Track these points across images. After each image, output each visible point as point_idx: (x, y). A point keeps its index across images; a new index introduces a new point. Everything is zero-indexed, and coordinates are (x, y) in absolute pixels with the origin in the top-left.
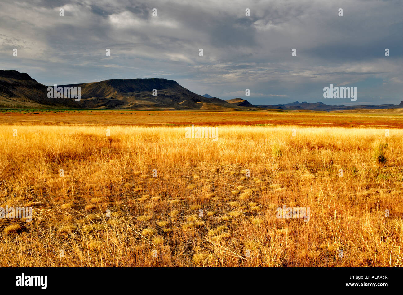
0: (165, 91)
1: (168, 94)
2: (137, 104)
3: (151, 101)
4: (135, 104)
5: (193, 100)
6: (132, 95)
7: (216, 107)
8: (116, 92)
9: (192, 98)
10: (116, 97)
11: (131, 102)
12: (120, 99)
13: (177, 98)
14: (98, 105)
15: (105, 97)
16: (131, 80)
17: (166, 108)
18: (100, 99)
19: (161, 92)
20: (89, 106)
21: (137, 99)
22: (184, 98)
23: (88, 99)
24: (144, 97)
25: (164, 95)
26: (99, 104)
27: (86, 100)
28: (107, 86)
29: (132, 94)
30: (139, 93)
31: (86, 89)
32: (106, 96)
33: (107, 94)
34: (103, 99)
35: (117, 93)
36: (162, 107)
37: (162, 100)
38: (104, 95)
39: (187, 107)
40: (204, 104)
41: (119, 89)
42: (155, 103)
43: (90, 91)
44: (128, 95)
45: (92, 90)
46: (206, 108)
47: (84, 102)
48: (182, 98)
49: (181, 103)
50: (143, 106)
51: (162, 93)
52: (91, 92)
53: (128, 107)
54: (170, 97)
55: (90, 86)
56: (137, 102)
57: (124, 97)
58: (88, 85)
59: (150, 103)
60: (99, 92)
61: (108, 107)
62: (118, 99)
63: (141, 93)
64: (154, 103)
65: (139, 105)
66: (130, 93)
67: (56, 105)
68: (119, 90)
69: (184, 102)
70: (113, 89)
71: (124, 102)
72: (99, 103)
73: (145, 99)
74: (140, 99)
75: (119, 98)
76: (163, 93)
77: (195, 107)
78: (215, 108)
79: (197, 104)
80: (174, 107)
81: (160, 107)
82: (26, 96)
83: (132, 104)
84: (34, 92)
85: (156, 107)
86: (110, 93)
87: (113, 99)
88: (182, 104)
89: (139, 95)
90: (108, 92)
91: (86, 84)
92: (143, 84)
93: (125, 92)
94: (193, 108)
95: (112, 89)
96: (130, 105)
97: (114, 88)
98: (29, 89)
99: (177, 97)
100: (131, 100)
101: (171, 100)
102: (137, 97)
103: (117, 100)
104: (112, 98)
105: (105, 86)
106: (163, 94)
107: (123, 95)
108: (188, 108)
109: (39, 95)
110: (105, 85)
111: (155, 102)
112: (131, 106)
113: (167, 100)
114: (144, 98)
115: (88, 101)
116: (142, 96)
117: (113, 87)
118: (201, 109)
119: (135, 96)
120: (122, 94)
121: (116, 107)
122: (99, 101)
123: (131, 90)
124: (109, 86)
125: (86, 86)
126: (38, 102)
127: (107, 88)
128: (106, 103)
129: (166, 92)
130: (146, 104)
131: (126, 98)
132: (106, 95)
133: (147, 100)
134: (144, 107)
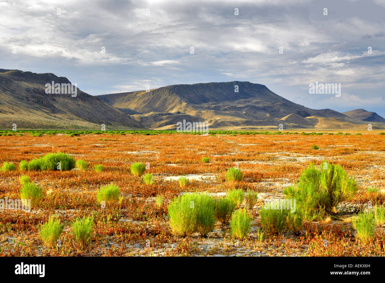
0: (254, 101)
1: (260, 105)
2: (219, 121)
3: (238, 117)
4: (216, 121)
5: (299, 113)
6: (209, 108)
7: (341, 124)
8: (184, 104)
9: (297, 111)
10: (185, 110)
11: (209, 119)
12: (192, 113)
14: (161, 123)
15: (168, 111)
16: (202, 85)
17: (264, 127)
18: (162, 115)
19: (249, 102)
20: (147, 125)
21: (217, 114)
23: (146, 115)
24: (226, 110)
25: (255, 107)
26: (162, 122)
27: (142, 116)
28: (169, 95)
29: (208, 106)
30: (218, 105)
31: (139, 100)
33: (170, 107)
34: (166, 115)
35: (186, 105)
36: (257, 125)
37: (253, 114)
38: (166, 109)
39: (295, 124)
40: (319, 119)
41: (188, 99)
43: (144, 102)
44: (202, 108)
45: (147, 101)
46: (324, 126)
47: (141, 120)
49: (284, 119)
50: (228, 124)
51: (250, 104)
52: (146, 104)
54: (264, 109)
55: (144, 96)
56: (218, 118)
57: (198, 111)
58: (141, 94)
59: (238, 119)
60: (158, 103)
62: (188, 114)
63: (220, 105)
64: (244, 120)
65: (222, 122)
66: (206, 105)
68: (187, 100)
69: (288, 117)
70: (179, 99)
71: (197, 118)
72: (162, 120)
73: (229, 114)
74: (221, 114)
75: (190, 112)
76: (253, 103)
77: (306, 125)
78: (339, 125)
79: (308, 120)
81: (253, 125)
82: (70, 111)
83: (211, 121)
84: (79, 105)
85: (248, 125)
86: (175, 106)
87: (181, 114)
88: (287, 120)
89: (219, 107)
90: (171, 103)
92: (219, 91)
93: (197, 104)
94: (304, 126)
95: (178, 99)
97: (180, 97)
98: (73, 101)
99: (274, 109)
100: (209, 117)
101: (268, 115)
102: (217, 110)
103: (188, 116)
104: (179, 113)
105: (166, 95)
106: (253, 105)
107: (195, 108)
108: (296, 126)
109: (87, 110)
110: (166, 93)
111: (243, 117)
112: (210, 124)
113: (260, 114)
114: (227, 112)
115: (146, 117)
116: (222, 109)
117: (178, 96)
118: (316, 126)
119: (212, 109)
120: (193, 107)
122: (161, 117)
123: (205, 100)
124: (172, 94)
125: (138, 95)
126: (88, 119)
127: (169, 97)
128: (172, 121)
129: (257, 103)
130: (232, 120)
131: (201, 112)
133: (232, 115)
134: (229, 126)
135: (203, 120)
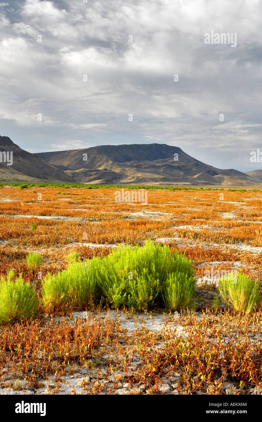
0: (171, 161)
1: (176, 165)
2: (140, 178)
3: (156, 174)
4: (138, 178)
5: (208, 172)
6: (131, 166)
8: (111, 162)
9: (208, 170)
10: (111, 168)
11: (132, 175)
12: (117, 170)
13: (187, 170)
14: (90, 179)
16: (126, 146)
17: (179, 183)
18: (91, 171)
19: (166, 161)
20: (78, 180)
21: (138, 171)
22: (197, 170)
23: (77, 171)
24: (146, 168)
25: (171, 166)
26: (92, 177)
27: (74, 171)
28: (98, 154)
29: (131, 165)
30: (139, 164)
31: (71, 158)
32: (97, 167)
33: (99, 164)
34: (95, 171)
35: (112, 163)
36: (173, 182)
37: (170, 172)
38: (95, 166)
39: (205, 181)
40: (225, 177)
43: (76, 160)
44: (126, 166)
45: (79, 159)
46: (230, 183)
47: (73, 175)
48: (194, 169)
49: (195, 177)
50: (148, 180)
51: (167, 163)
52: (78, 161)
53: (129, 181)
54: (179, 168)
55: (75, 155)
56: (139, 175)
57: (123, 168)
58: (74, 153)
59: (156, 176)
61: (105, 181)
62: (114, 171)
63: (141, 163)
64: (162, 177)
65: (143, 178)
66: (128, 163)
67: (47, 179)
68: (113, 159)
69: (200, 175)
70: (106, 157)
71: (122, 175)
72: (91, 175)
73: (149, 171)
74: (142, 171)
75: (115, 169)
76: (169, 163)
77: (214, 182)
79: (216, 178)
80: (189, 182)
81: (170, 181)
83: (133, 177)
85: (165, 181)
86: (103, 163)
87: (107, 171)
88: (198, 178)
89: (141, 165)
90: (99, 161)
91: (70, 151)
92: (140, 151)
93: (122, 162)
94: (213, 183)
96: (130, 179)
97: (107, 156)
99: (187, 168)
100: (131, 174)
101: (182, 173)
102: (139, 168)
103: (114, 172)
104: (106, 170)
105: (95, 154)
107: (120, 166)
108: (206, 183)
109: (27, 165)
110: (95, 152)
111: (161, 175)
112: (132, 180)
113: (176, 172)
114: (147, 170)
115: (77, 173)
116: (143, 167)
117: (106, 155)
118: (223, 184)
119: (135, 167)
120: (118, 165)
121: (113, 181)
122: (91, 173)
123: (128, 159)
124: (100, 153)
125: (71, 153)
126: (27, 174)
127: (98, 156)
128: (100, 176)
129: (173, 162)
130: (152, 177)
131: (125, 170)
132: (97, 166)
133: (152, 172)
134: (149, 182)
135: (127, 176)
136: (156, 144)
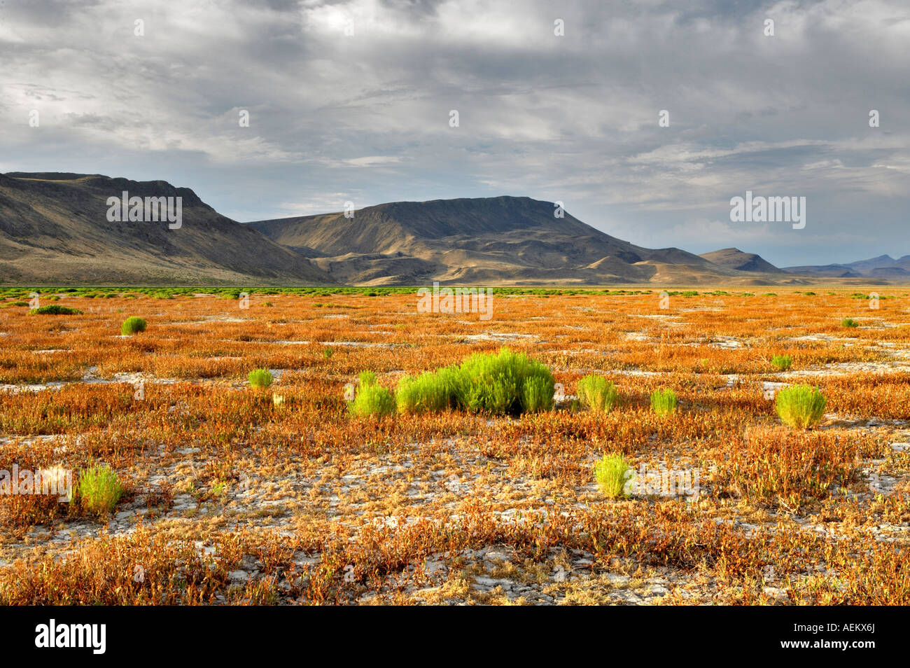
0: (540, 232)
1: (551, 241)
2: (475, 270)
3: (509, 262)
4: (470, 270)
5: (621, 255)
6: (456, 246)
7: (698, 275)
8: (410, 238)
9: (618, 252)
10: (411, 250)
11: (456, 266)
12: (425, 255)
13: (574, 252)
14: (367, 274)
15: (379, 252)
16: (442, 202)
17: (557, 280)
18: (369, 258)
19: (529, 234)
20: (342, 278)
21: (469, 256)
22: (597, 251)
23: (339, 259)
24: (487, 249)
25: (541, 244)
26: (370, 271)
27: (332, 260)
28: (382, 222)
29: (455, 243)
30: (472, 240)
31: (325, 231)
32: (382, 250)
33: (384, 243)
34: (377, 258)
35: (413, 239)
36: (545, 278)
37: (538, 257)
38: (376, 247)
39: (614, 276)
40: (658, 266)
41: (417, 229)
42: (524, 267)
43: (336, 235)
44: (444, 246)
45: (342, 232)
46: (667, 278)
47: (329, 268)
48: (590, 250)
49: (593, 266)
50: (492, 275)
51: (532, 238)
52: (339, 237)
53: (452, 278)
54: (558, 248)
55: (334, 223)
56: (472, 264)
57: (435, 251)
58: (330, 220)
59: (509, 266)
60: (361, 237)
61: (399, 279)
62: (417, 257)
63: (476, 239)
64: (521, 267)
65: (481, 272)
66: (449, 240)
67: (275, 277)
68: (415, 230)
69: (602, 262)
70: (401, 228)
71: (434, 266)
72: (368, 267)
73: (493, 256)
74: (478, 257)
75: (420, 252)
76: (536, 237)
77: (635, 277)
78: (695, 278)
79: (639, 268)
80: (579, 278)
81: (539, 277)
82: (201, 251)
83: (459, 270)
84: (215, 240)
85: (528, 278)
86: (393, 241)
87: (403, 258)
88: (599, 269)
89: (475, 243)
90: (386, 236)
91: (323, 217)
92: (474, 214)
93: (434, 238)
94: (631, 279)
95: (398, 229)
96: (453, 274)
97: (401, 225)
98: (203, 233)
99: (575, 248)
100: (456, 262)
101: (564, 259)
102: (471, 250)
103: (417, 260)
104: (400, 254)
105: (376, 221)
106: (537, 240)
107: (431, 246)
108: (616, 279)
109: (231, 249)
110: (375, 217)
111: (519, 263)
112: (457, 276)
113: (550, 256)
114: (490, 253)
115: (339, 262)
116: (480, 247)
117: (398, 224)
118: (652, 280)
119: (462, 248)
120: (426, 243)
121: (417, 280)
122: (367, 262)
123: (448, 232)
124: (387, 219)
125: (324, 221)
126: (232, 266)
127: (382, 226)
128: (388, 269)
129: (545, 236)
130: (499, 269)
131: (441, 254)
132: (381, 246)
133: (499, 259)
134: (494, 278)
135: (445, 268)
136: (507, 198)
